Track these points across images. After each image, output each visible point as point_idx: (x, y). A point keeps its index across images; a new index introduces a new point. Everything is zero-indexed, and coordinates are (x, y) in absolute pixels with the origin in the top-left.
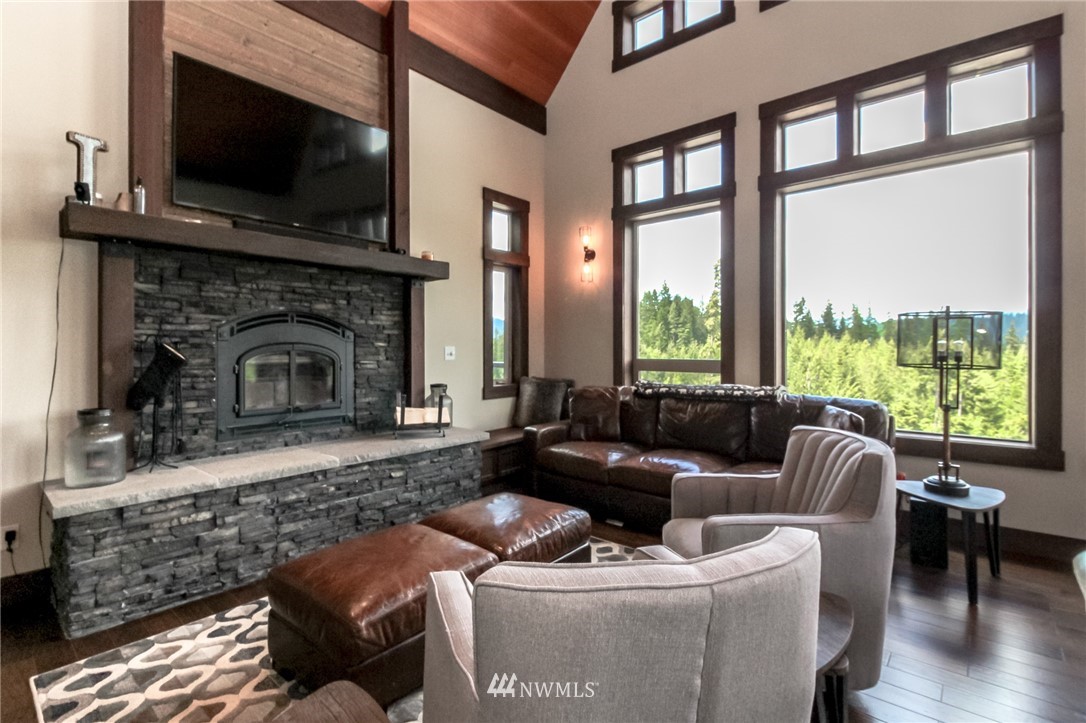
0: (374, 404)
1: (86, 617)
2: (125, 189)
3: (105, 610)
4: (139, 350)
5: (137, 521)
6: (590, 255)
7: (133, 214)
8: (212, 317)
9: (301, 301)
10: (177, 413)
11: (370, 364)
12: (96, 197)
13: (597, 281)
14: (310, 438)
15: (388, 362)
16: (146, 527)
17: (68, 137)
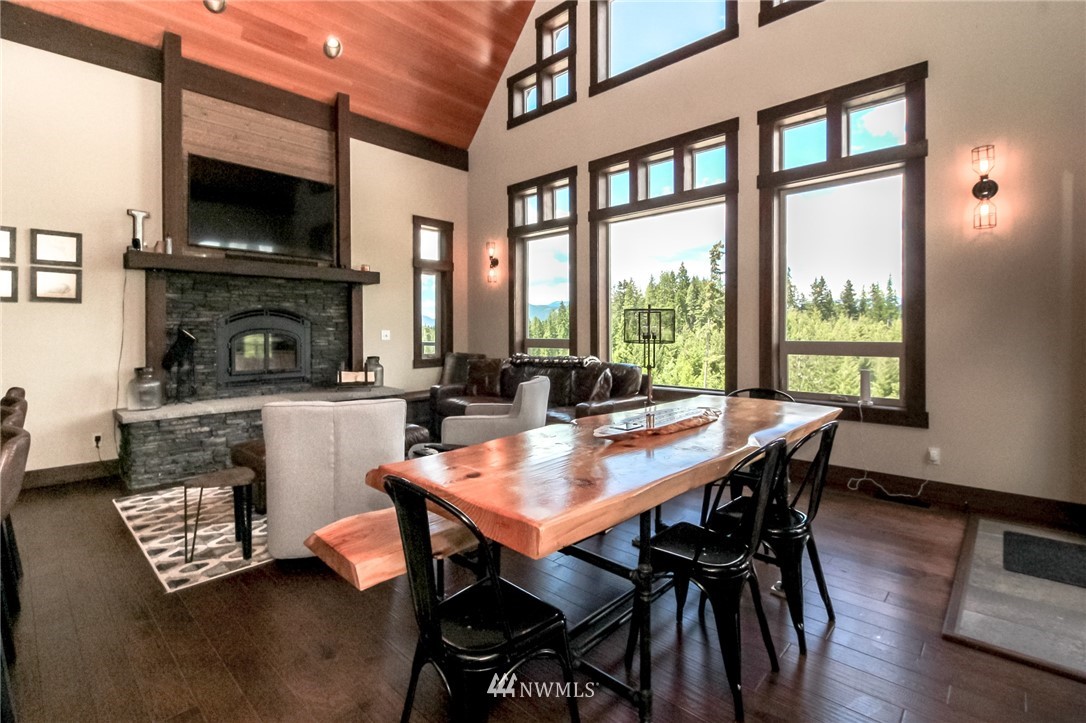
0: (327, 369)
1: (140, 478)
2: (161, 239)
3: (151, 476)
4: (169, 333)
5: (166, 429)
6: (495, 263)
7: (165, 254)
8: (213, 313)
9: (271, 301)
10: (191, 372)
11: (322, 342)
12: (143, 244)
13: (499, 282)
14: (278, 392)
15: (337, 341)
16: (171, 432)
17: (129, 212)
